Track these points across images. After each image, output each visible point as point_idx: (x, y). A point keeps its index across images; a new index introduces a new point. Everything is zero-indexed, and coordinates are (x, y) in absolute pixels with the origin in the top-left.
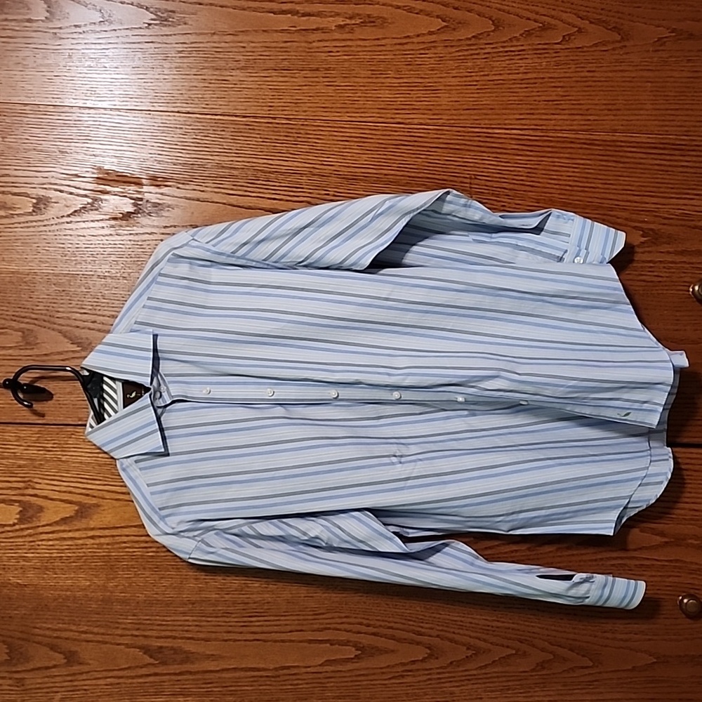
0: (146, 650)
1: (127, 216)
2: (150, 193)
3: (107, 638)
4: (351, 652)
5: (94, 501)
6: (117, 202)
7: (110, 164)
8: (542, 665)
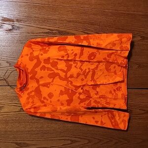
0: (17, 144)
1: (10, 30)
2: (17, 24)
3: (6, 141)
4: (69, 142)
5: (2, 105)
6: (7, 26)
7: (6, 16)
8: (116, 143)
